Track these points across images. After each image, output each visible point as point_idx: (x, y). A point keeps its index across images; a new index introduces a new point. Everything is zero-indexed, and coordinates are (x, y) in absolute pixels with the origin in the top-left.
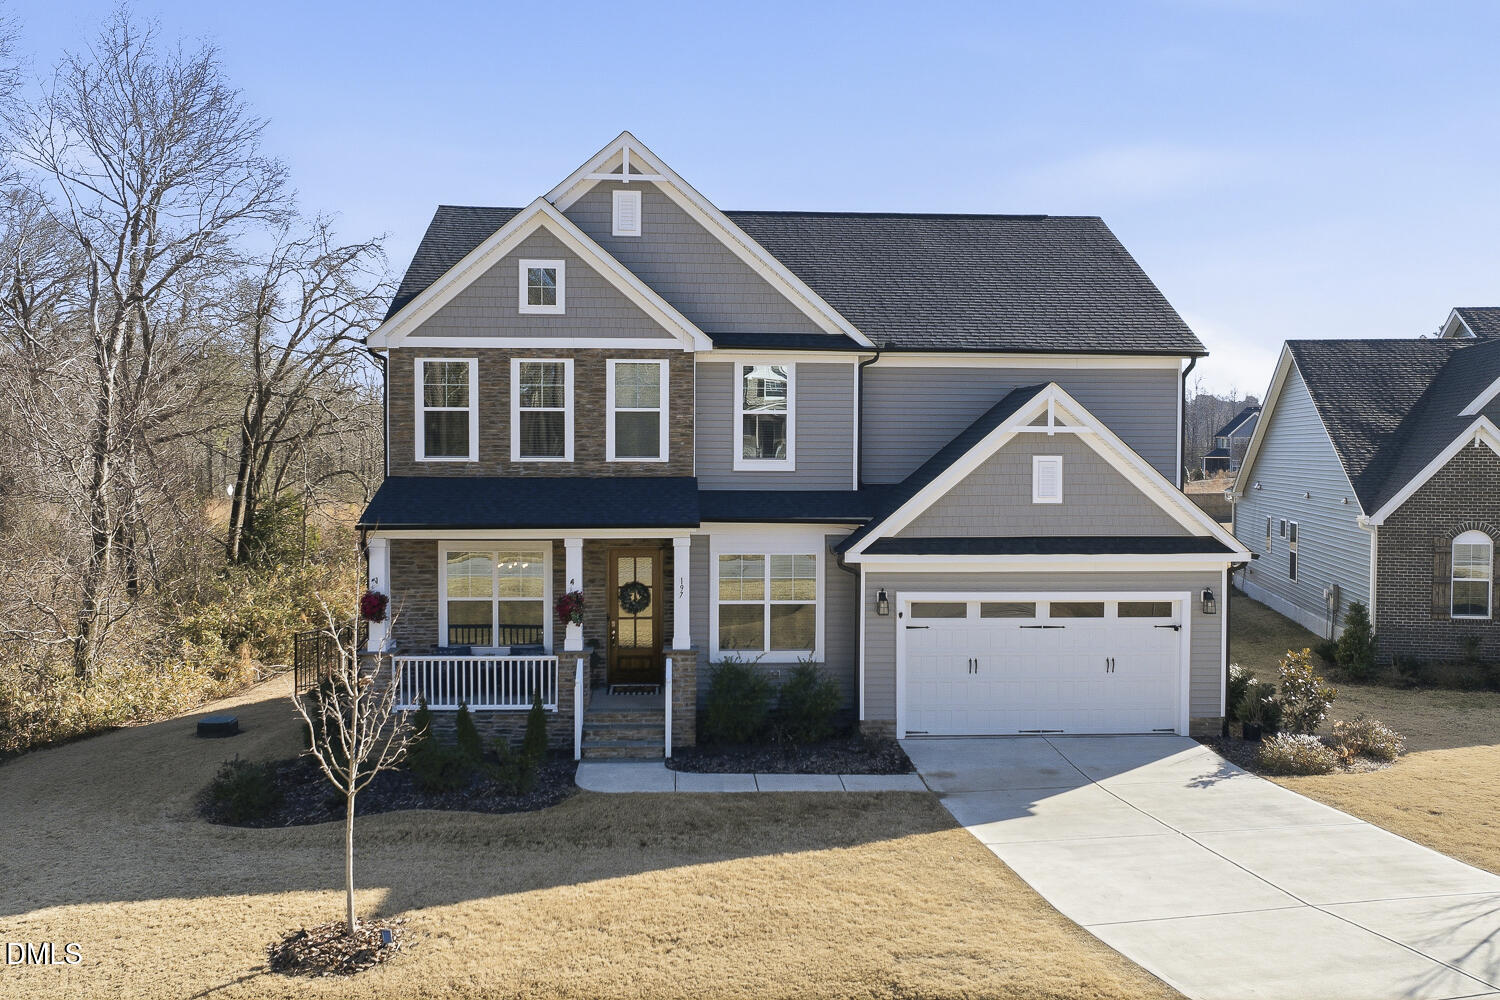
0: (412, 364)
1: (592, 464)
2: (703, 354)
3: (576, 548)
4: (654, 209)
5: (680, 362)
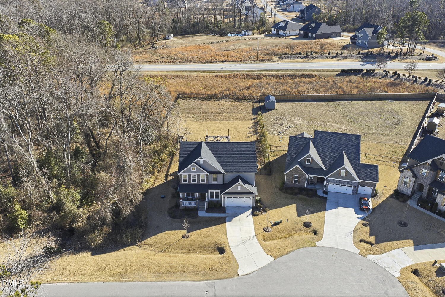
0: (182, 175)
1: (199, 183)
2: (208, 174)
3: (197, 194)
4: (204, 161)
5: (207, 175)
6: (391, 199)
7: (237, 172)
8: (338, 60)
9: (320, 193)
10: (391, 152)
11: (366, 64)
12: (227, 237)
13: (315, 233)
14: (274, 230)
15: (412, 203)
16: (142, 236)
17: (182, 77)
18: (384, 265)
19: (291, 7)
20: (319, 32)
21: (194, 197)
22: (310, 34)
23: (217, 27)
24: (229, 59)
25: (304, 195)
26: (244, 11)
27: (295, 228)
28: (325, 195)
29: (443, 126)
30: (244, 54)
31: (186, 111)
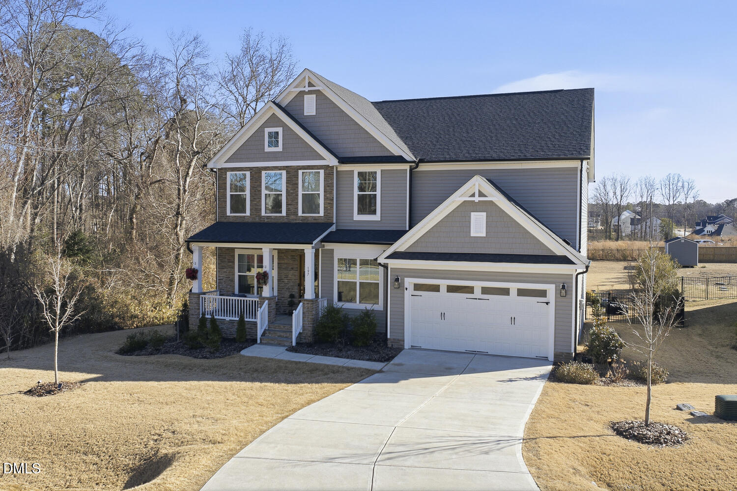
0: (226, 175)
1: (292, 217)
4: (321, 102)
5: (329, 171)
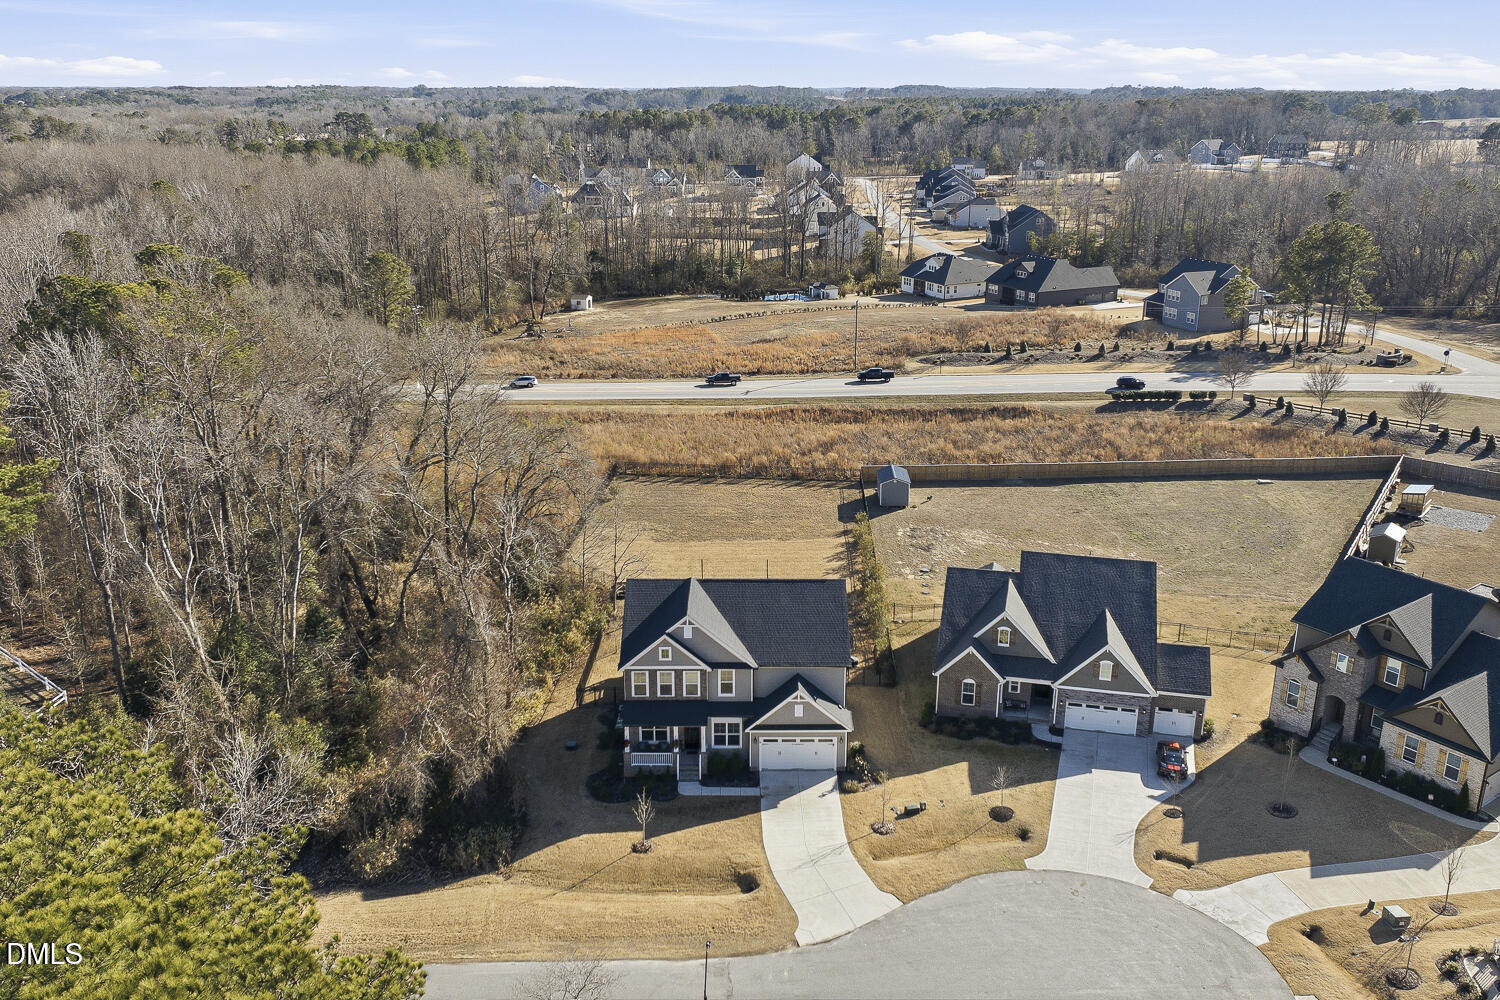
1: (679, 697)
2: (709, 670)
3: (676, 729)
4: (696, 631)
5: (703, 672)
6: (1253, 747)
7: (792, 665)
8: (1105, 368)
9: (1041, 732)
10: (1259, 623)
11: (1189, 379)
12: (763, 847)
13: (1024, 835)
14: (902, 830)
15: (1314, 757)
16: (513, 848)
17: (621, 418)
18: (1223, 917)
19: (963, 213)
20: (1047, 286)
21: (667, 743)
22: (1020, 293)
23: (730, 273)
24: (769, 366)
25: (993, 738)
26: (814, 227)
27: (964, 823)
28: (1055, 739)
29: (1419, 551)
30: (814, 350)
31: (637, 513)
